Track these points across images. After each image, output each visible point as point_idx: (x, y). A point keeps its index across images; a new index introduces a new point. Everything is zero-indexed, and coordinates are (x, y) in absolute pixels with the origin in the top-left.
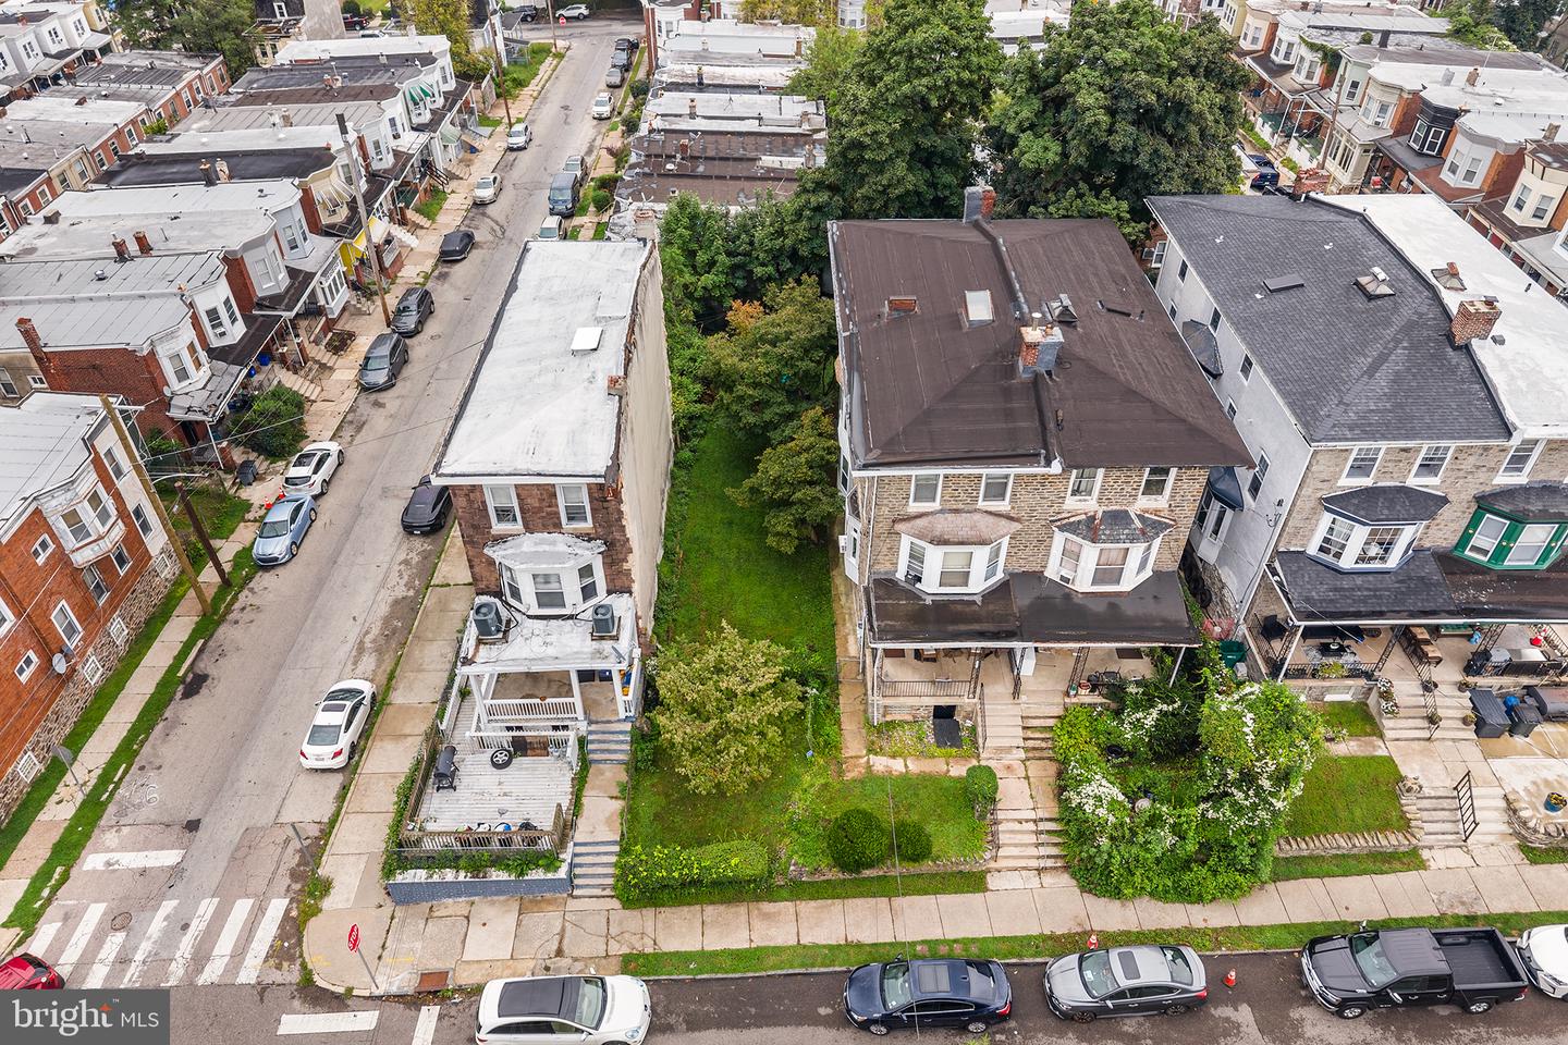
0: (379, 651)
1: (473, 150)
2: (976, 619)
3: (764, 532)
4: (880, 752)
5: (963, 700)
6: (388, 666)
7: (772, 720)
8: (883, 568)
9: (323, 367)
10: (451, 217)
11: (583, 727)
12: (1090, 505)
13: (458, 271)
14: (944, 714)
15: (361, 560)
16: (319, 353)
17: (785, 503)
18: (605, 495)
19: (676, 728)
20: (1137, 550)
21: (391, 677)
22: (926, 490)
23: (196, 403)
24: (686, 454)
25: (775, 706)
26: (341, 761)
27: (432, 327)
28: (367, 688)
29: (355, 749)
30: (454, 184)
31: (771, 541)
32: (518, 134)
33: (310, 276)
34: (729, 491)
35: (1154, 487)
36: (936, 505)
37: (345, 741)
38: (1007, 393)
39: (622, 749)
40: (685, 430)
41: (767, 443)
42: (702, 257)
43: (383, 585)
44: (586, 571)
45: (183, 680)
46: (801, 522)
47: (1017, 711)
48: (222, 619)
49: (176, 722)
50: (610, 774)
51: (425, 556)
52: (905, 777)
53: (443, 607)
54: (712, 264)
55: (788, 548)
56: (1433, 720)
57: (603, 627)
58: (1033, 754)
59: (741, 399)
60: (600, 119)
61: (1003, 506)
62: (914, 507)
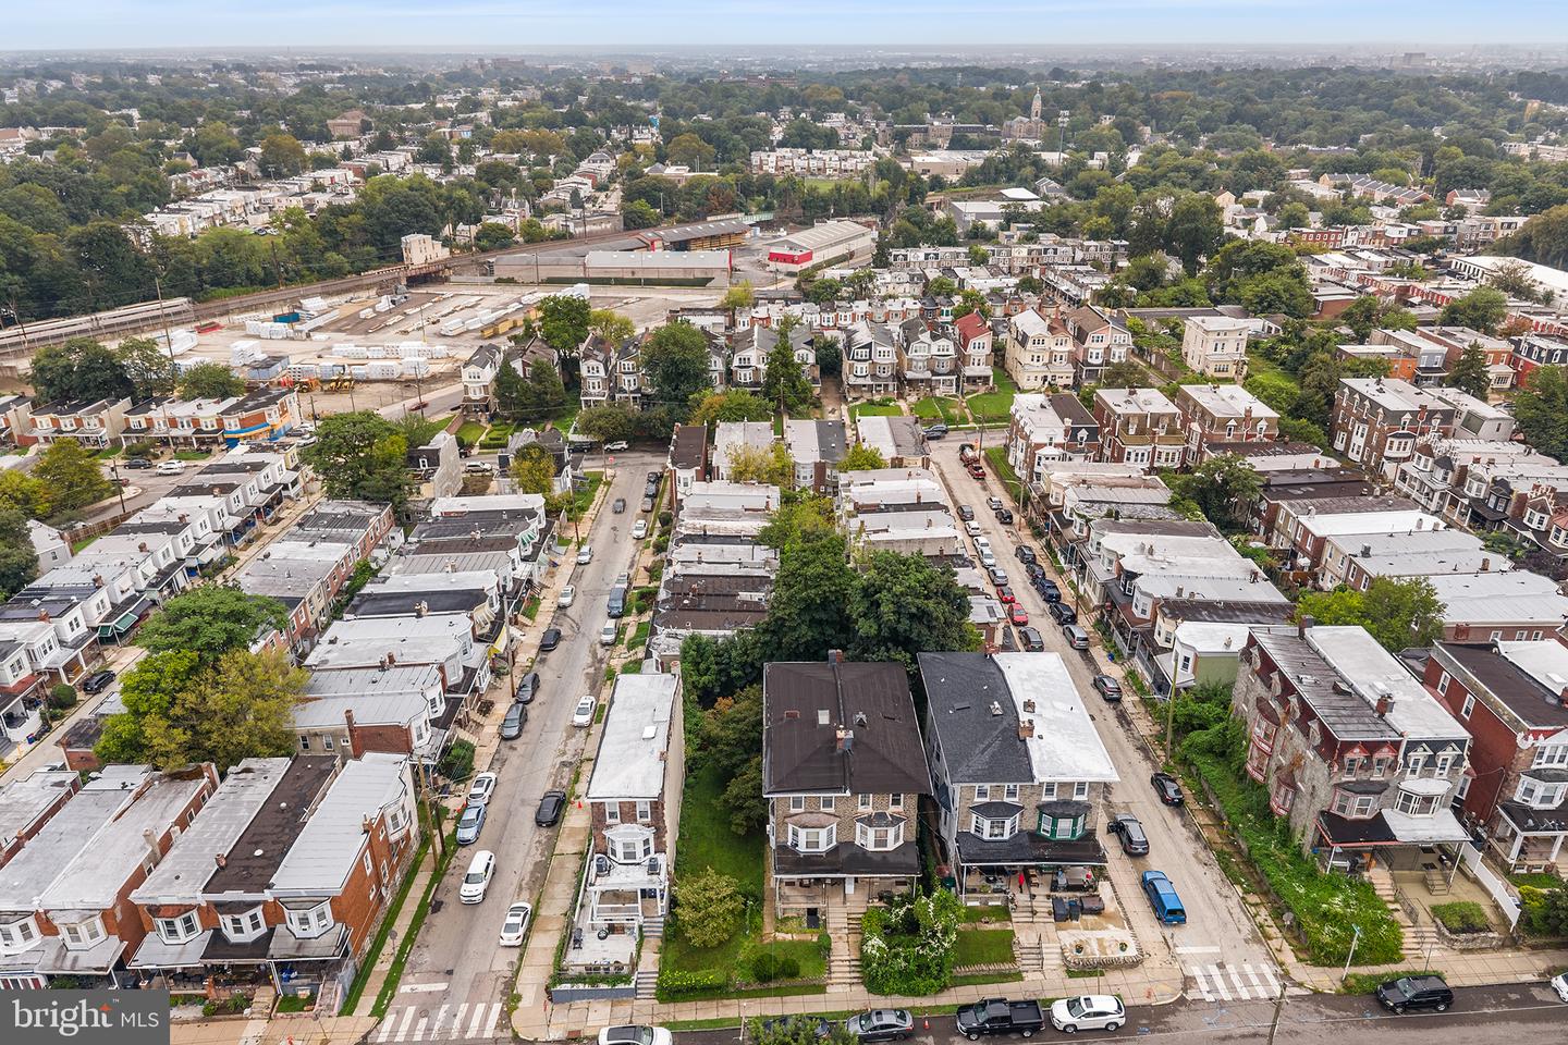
0: (530, 889)
1: (555, 565)
2: (822, 864)
3: (730, 823)
4: (782, 931)
5: (819, 904)
6: (536, 896)
7: (732, 912)
8: (782, 840)
9: (478, 724)
10: (544, 619)
11: (641, 919)
12: (869, 810)
13: (553, 656)
14: (812, 912)
15: (514, 841)
16: (475, 716)
17: (740, 808)
18: (657, 806)
19: (685, 914)
20: (891, 832)
21: (538, 902)
22: (797, 803)
23: (425, 753)
24: (691, 780)
25: (730, 905)
26: (519, 942)
27: (540, 697)
28: (529, 907)
29: (526, 937)
30: (544, 591)
31: (733, 828)
32: (584, 554)
33: (475, 670)
34: (713, 801)
35: (896, 802)
36: (802, 810)
37: (522, 931)
38: (831, 759)
39: (659, 930)
40: (691, 766)
41: (734, 775)
42: (702, 666)
43: (528, 854)
44: (646, 842)
45: (430, 904)
46: (748, 818)
47: (845, 910)
48: (444, 874)
49: (430, 926)
50: (653, 943)
51: (549, 838)
52: (792, 942)
53: (562, 866)
54: (708, 669)
55: (742, 832)
56: (1034, 913)
57: (653, 869)
58: (852, 931)
59: (721, 751)
60: (638, 539)
61: (832, 810)
62: (793, 811)
